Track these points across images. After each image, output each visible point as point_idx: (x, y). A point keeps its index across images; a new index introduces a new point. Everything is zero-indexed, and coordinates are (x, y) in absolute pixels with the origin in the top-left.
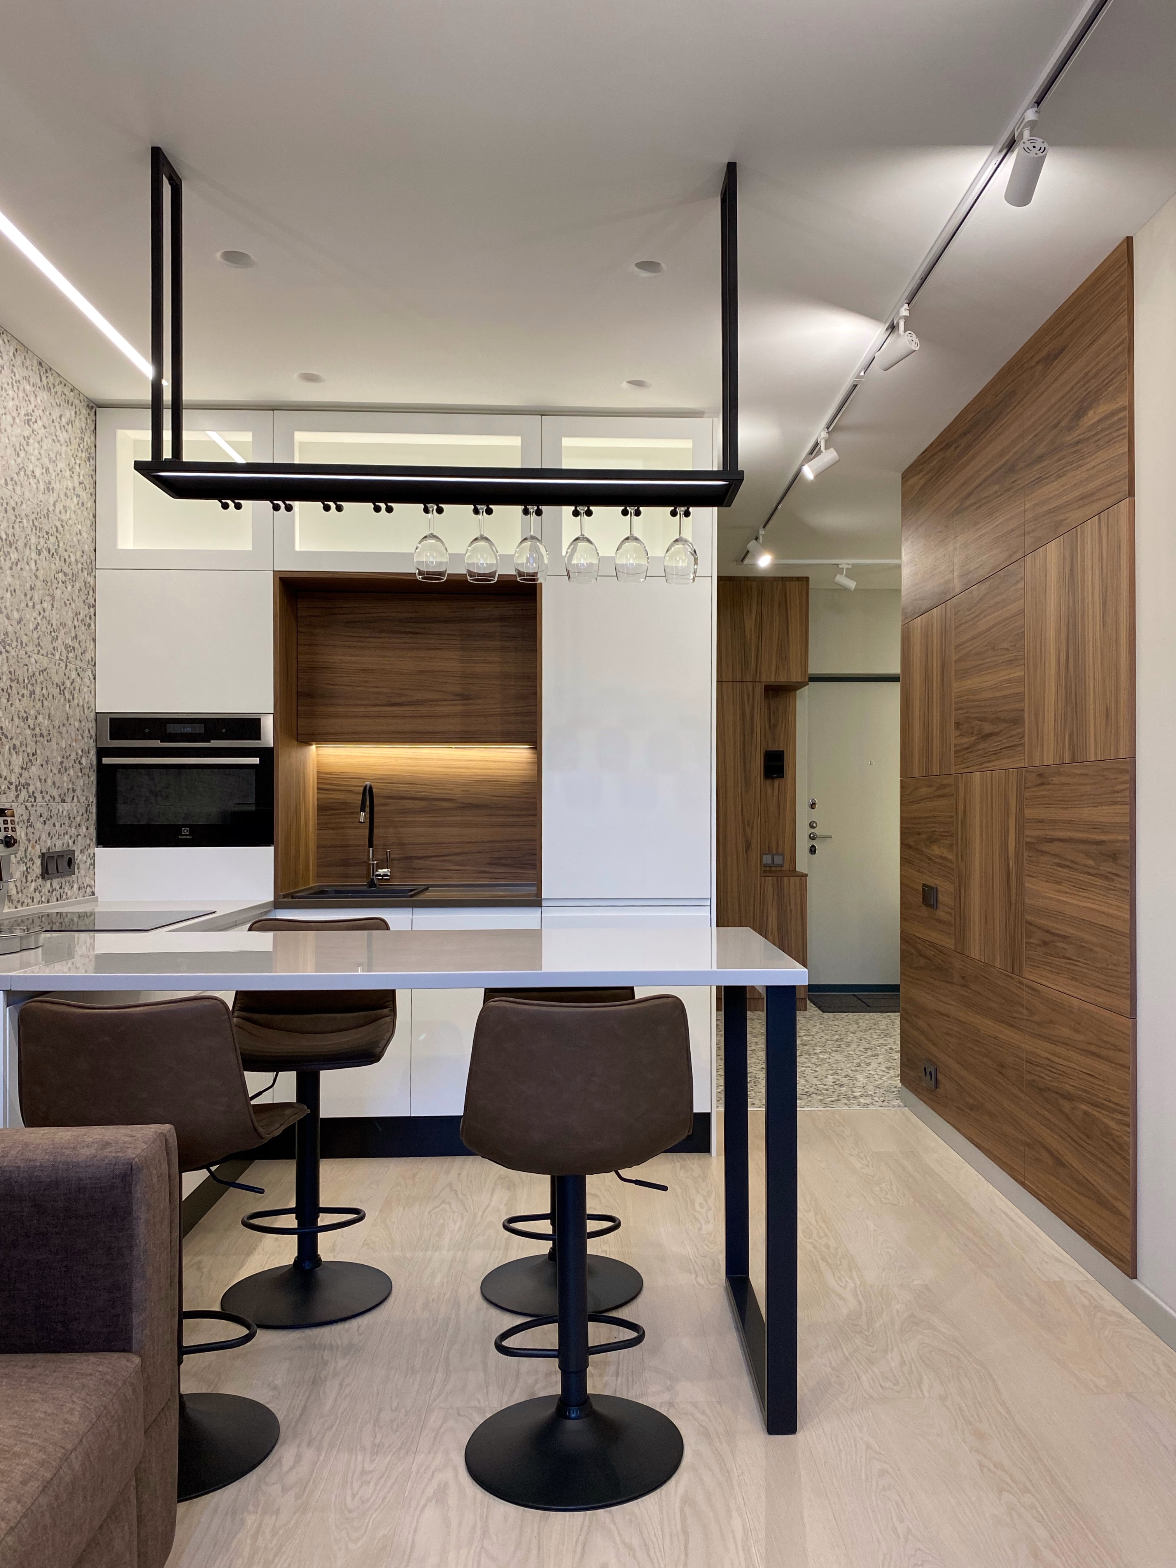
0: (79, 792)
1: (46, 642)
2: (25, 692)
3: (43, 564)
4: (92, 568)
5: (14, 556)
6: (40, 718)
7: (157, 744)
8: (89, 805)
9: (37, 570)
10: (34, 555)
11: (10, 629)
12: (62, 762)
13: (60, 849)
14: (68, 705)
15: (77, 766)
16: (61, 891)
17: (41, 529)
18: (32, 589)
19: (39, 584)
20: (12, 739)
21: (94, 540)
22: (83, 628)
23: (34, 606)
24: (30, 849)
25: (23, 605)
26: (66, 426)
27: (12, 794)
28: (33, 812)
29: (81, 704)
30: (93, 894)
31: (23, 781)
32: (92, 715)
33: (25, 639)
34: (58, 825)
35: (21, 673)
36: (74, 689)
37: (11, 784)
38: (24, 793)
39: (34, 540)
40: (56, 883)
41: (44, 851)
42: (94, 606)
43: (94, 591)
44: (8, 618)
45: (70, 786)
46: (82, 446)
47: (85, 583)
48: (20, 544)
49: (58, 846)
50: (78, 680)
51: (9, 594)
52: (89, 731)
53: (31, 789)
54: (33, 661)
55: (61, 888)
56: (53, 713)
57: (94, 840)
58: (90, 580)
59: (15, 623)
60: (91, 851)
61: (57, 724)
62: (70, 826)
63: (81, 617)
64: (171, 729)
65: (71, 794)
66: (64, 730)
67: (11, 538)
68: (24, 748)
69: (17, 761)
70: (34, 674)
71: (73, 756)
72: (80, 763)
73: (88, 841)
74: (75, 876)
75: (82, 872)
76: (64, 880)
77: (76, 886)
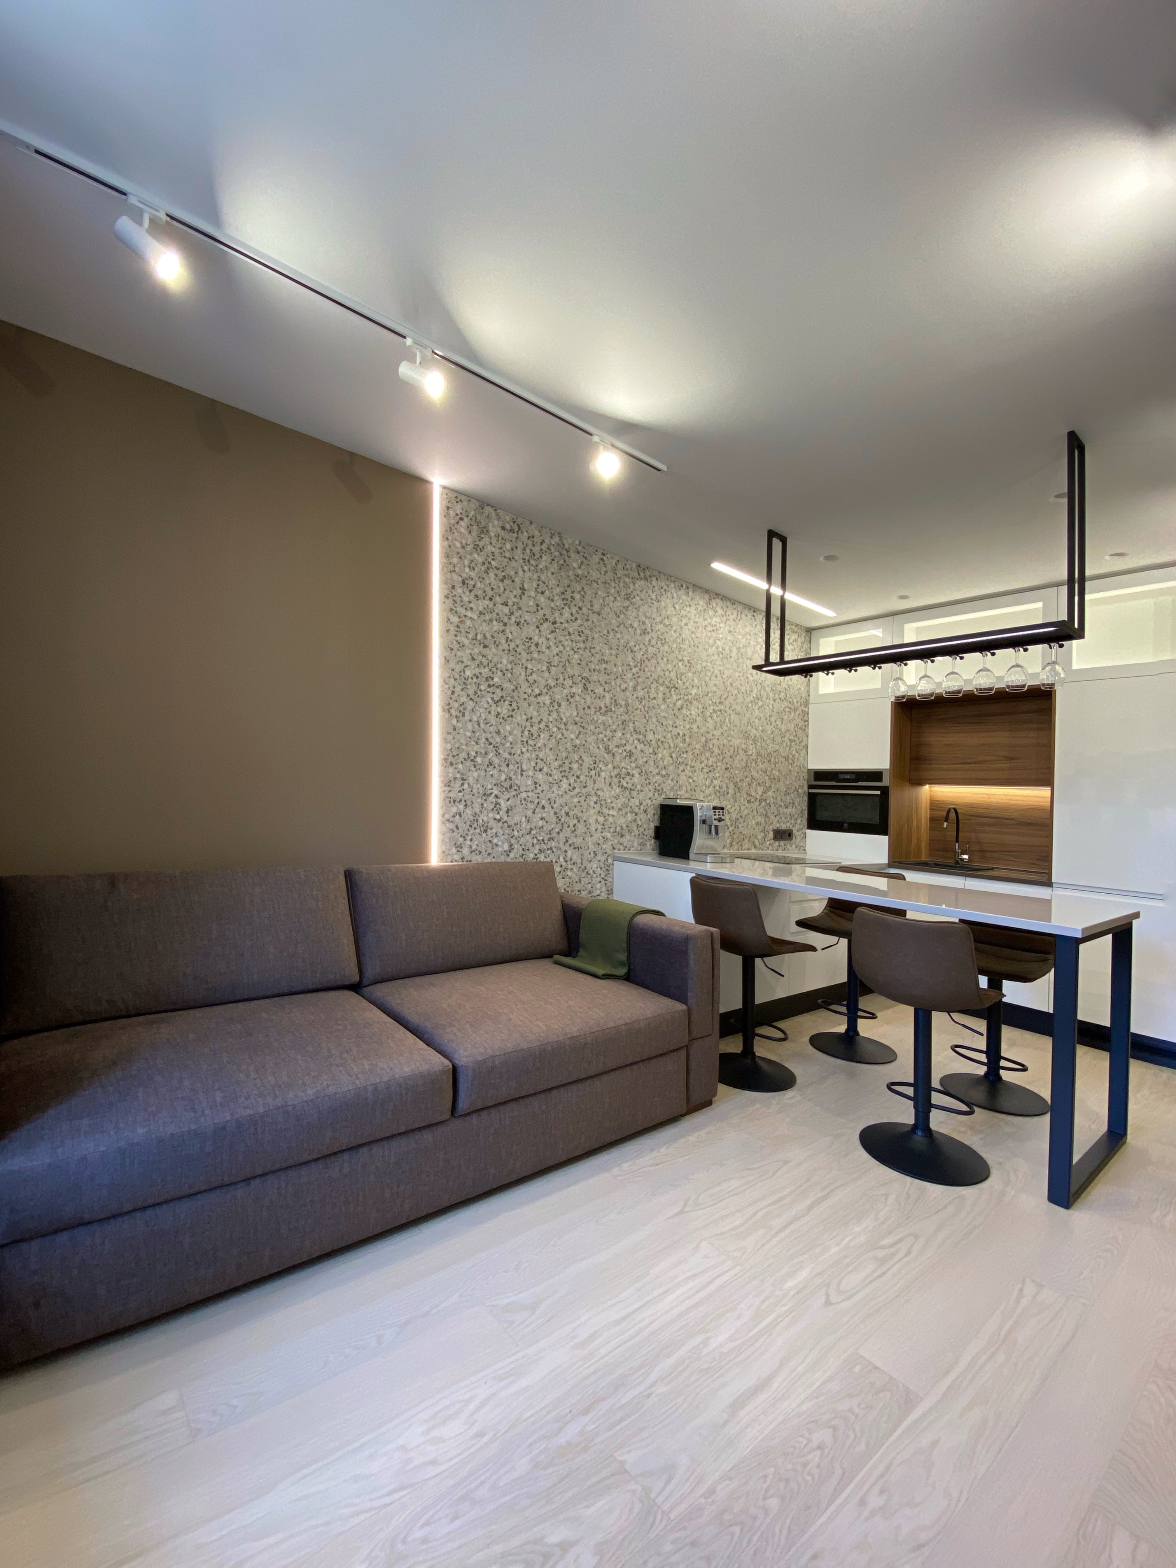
0: (796, 804)
1: (778, 739)
2: (765, 760)
3: (776, 705)
4: (806, 703)
5: (760, 704)
6: (774, 772)
7: (834, 783)
8: (802, 810)
9: (773, 708)
10: (772, 702)
11: (758, 735)
12: (786, 791)
13: (785, 829)
14: (791, 766)
15: (796, 793)
16: (785, 847)
17: (776, 690)
18: (770, 716)
19: (774, 714)
20: (757, 780)
21: (808, 691)
22: (801, 731)
23: (771, 724)
24: (767, 827)
25: (765, 723)
27: (757, 803)
28: (769, 811)
29: (799, 765)
30: (805, 850)
31: (763, 798)
32: (806, 771)
33: (765, 738)
34: (783, 818)
35: (763, 752)
36: (795, 759)
37: (756, 799)
38: (763, 804)
39: (771, 695)
40: (782, 843)
41: (775, 828)
42: (808, 721)
43: (808, 714)
44: (756, 729)
45: (791, 801)
47: (802, 711)
48: (764, 698)
49: (784, 827)
50: (797, 754)
51: (757, 720)
52: (803, 777)
53: (768, 802)
54: (770, 747)
55: (785, 845)
56: (781, 769)
57: (806, 826)
58: (805, 709)
59: (760, 732)
60: (804, 831)
61: (784, 774)
62: (791, 819)
63: (799, 727)
64: (841, 776)
65: (792, 805)
66: (788, 777)
67: (759, 697)
68: (764, 784)
69: (760, 790)
70: (770, 753)
71: (793, 788)
72: (797, 791)
73: (802, 826)
74: (793, 841)
75: (798, 840)
76: (786, 842)
77: (794, 846)
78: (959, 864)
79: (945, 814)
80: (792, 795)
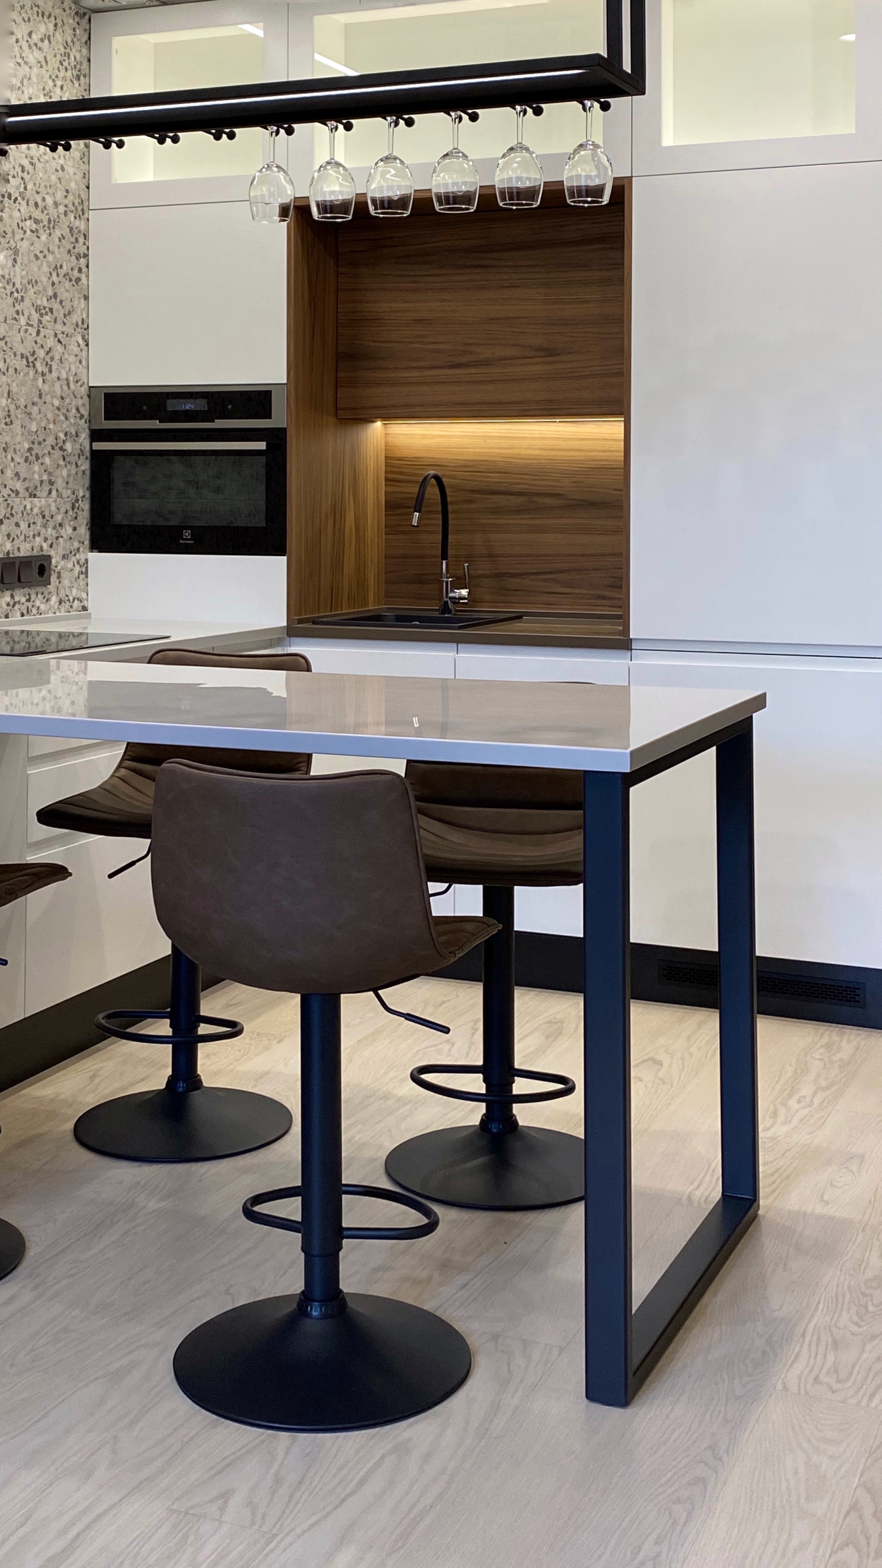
0: (60, 483)
4: (82, 209)
7: (153, 422)
8: (77, 501)
12: (30, 450)
13: (28, 554)
14: (40, 380)
15: (57, 454)
16: (30, 604)
21: (86, 175)
22: (67, 284)
26: (40, 44)
29: (64, 376)
30: (84, 610)
32: (84, 390)
34: (25, 525)
36: (52, 359)
40: (21, 594)
42: (86, 256)
43: (85, 237)
45: (45, 477)
46: (66, 64)
47: (71, 229)
49: (24, 550)
50: (59, 348)
52: (77, 409)
55: (28, 600)
56: (14, 388)
57: (87, 543)
58: (80, 224)
60: (81, 557)
61: (22, 402)
62: (45, 526)
63: (62, 272)
64: (172, 405)
65: (46, 488)
66: (34, 409)
71: (51, 441)
72: (61, 449)
73: (76, 545)
74: (51, 588)
75: (66, 582)
76: (32, 592)
77: (54, 599)
78: (449, 612)
79: (415, 489)
80: (47, 460)
